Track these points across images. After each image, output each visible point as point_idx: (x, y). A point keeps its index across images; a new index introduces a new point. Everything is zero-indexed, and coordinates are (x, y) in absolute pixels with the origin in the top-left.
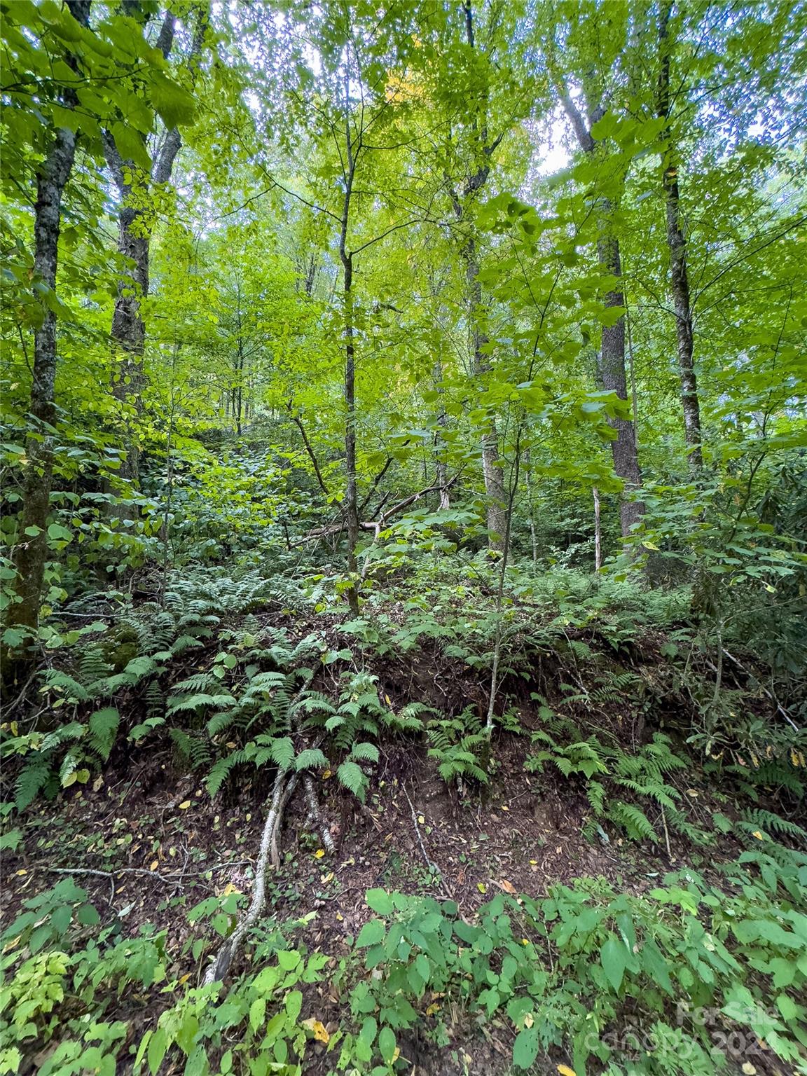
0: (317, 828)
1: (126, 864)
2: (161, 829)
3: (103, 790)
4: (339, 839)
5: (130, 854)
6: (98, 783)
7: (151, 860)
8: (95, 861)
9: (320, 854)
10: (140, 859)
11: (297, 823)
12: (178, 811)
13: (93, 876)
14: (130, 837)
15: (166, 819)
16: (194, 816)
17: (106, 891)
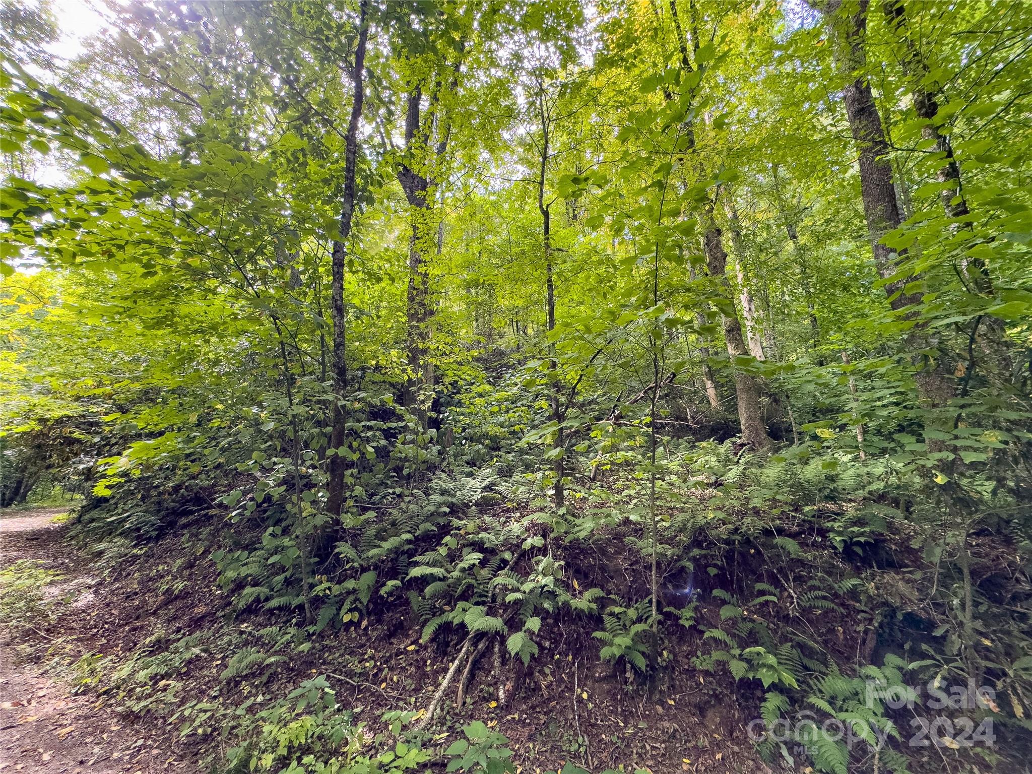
0: (496, 683)
1: (367, 680)
2: (393, 662)
3: (366, 629)
4: (511, 696)
5: (371, 673)
6: (364, 623)
7: (382, 682)
8: (351, 674)
9: (493, 704)
10: (376, 679)
11: (480, 676)
12: (406, 652)
13: (348, 683)
14: (372, 662)
15: (397, 655)
16: (415, 656)
17: (352, 695)
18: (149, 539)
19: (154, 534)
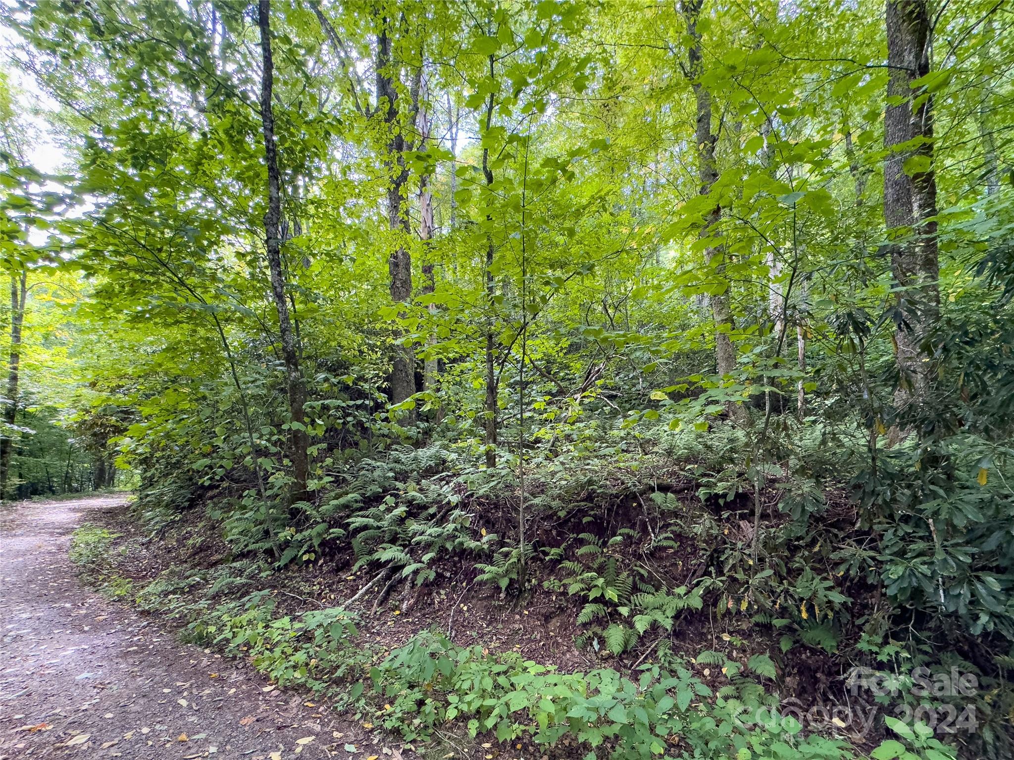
0: (402, 600)
2: (334, 586)
3: (321, 565)
4: (411, 608)
6: (321, 562)
8: (301, 593)
9: (398, 612)
11: (394, 595)
12: (346, 580)
13: (297, 598)
14: (319, 586)
15: (338, 582)
17: (298, 606)
18: (183, 509)
19: (187, 504)
